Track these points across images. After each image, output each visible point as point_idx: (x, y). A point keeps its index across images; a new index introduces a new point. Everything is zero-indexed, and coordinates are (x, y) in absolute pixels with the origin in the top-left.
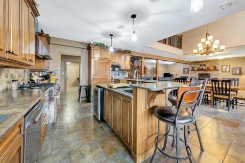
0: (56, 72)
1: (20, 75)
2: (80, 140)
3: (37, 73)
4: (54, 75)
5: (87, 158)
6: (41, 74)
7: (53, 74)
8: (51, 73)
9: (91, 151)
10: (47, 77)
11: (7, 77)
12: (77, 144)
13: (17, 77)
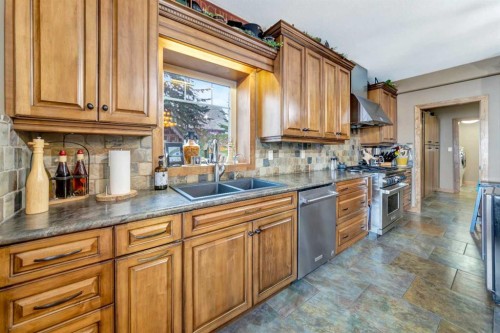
0: (411, 146)
1: (345, 153)
2: (401, 285)
3: (370, 150)
4: (403, 154)
5: (387, 315)
6: (378, 151)
7: (402, 150)
8: (397, 149)
9: (405, 317)
10: (390, 157)
11: (327, 155)
12: (391, 288)
13: (341, 154)
